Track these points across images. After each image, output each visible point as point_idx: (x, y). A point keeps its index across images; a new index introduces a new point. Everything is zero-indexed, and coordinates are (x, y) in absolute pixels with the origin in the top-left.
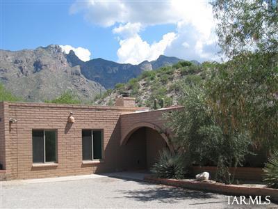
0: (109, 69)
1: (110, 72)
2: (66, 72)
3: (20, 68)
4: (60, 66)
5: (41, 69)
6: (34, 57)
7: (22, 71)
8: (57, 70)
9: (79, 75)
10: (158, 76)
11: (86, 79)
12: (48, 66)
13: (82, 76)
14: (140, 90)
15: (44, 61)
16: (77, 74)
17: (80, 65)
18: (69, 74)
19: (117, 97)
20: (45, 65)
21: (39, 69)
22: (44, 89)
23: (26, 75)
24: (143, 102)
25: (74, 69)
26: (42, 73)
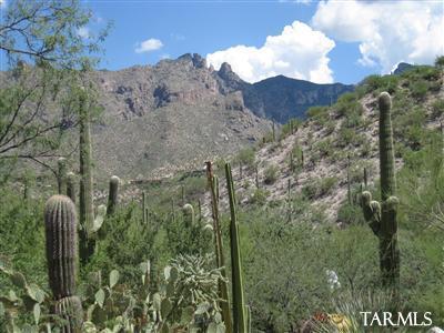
0: (299, 96)
1: (301, 102)
2: (216, 104)
3: (129, 101)
4: (205, 95)
5: (168, 101)
6: (154, 80)
7: (131, 107)
8: (198, 102)
9: (241, 110)
10: (405, 85)
11: (254, 117)
12: (182, 95)
13: (247, 111)
14: (364, 117)
15: (173, 86)
16: (236, 108)
17: (243, 90)
18: (222, 109)
19: (310, 136)
20: (176, 94)
21: (164, 102)
22: (173, 139)
23: (140, 115)
24: (372, 145)
25: (230, 100)
26: (169, 109)
